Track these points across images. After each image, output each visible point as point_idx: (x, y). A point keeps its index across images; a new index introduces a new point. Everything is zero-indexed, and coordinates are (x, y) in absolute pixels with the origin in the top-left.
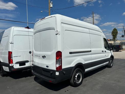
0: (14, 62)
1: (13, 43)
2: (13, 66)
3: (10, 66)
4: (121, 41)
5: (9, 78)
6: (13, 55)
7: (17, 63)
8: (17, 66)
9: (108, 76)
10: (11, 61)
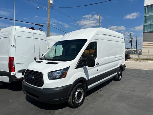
0: (17, 70)
1: (15, 47)
2: (15, 75)
3: (11, 74)
4: (127, 49)
5: (5, 90)
6: (16, 61)
7: (20, 71)
8: (20, 76)
9: (122, 86)
10: (13, 69)
